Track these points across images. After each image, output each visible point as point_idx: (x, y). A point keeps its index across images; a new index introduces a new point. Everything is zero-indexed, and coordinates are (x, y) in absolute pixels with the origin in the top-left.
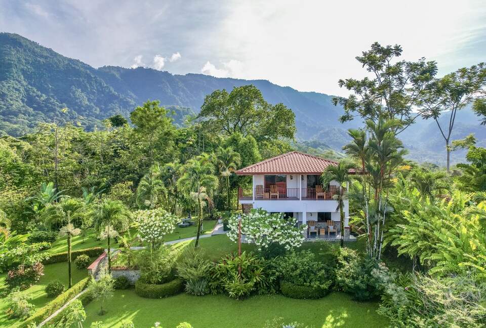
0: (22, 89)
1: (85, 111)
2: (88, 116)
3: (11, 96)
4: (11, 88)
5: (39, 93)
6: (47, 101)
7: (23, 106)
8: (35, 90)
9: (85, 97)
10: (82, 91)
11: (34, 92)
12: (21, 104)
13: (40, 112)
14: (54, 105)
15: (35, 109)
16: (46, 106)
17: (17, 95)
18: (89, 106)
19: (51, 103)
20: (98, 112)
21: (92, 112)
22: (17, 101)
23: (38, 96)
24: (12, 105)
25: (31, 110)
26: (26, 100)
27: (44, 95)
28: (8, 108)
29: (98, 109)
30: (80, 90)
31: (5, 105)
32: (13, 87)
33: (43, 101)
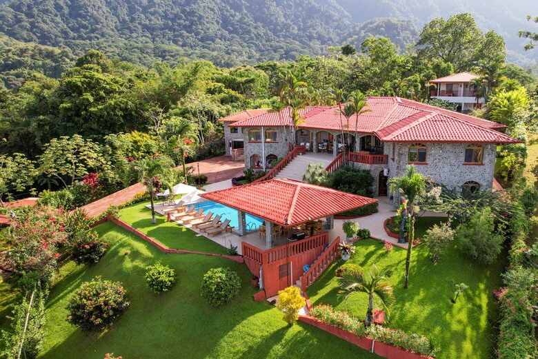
0: (216, 9)
1: (281, 31)
2: (285, 37)
3: (207, 18)
4: (206, 8)
5: (232, 11)
6: (240, 21)
7: (219, 30)
8: (229, 8)
9: (281, 13)
10: (278, 5)
11: (227, 11)
12: (216, 27)
13: (235, 35)
14: (249, 26)
15: (230, 32)
16: (241, 28)
17: (212, 16)
18: (286, 25)
19: (245, 24)
20: (296, 32)
21: (289, 32)
22: (213, 23)
23: (231, 15)
24: (208, 29)
25: (226, 33)
26: (221, 22)
27: (237, 14)
28: (205, 33)
29: (296, 28)
30: (274, 4)
31: (202, 30)
32: (208, 7)
33: (238, 21)
